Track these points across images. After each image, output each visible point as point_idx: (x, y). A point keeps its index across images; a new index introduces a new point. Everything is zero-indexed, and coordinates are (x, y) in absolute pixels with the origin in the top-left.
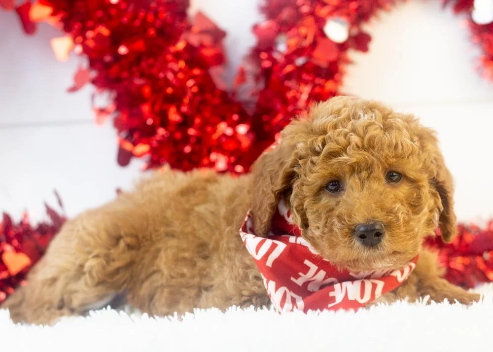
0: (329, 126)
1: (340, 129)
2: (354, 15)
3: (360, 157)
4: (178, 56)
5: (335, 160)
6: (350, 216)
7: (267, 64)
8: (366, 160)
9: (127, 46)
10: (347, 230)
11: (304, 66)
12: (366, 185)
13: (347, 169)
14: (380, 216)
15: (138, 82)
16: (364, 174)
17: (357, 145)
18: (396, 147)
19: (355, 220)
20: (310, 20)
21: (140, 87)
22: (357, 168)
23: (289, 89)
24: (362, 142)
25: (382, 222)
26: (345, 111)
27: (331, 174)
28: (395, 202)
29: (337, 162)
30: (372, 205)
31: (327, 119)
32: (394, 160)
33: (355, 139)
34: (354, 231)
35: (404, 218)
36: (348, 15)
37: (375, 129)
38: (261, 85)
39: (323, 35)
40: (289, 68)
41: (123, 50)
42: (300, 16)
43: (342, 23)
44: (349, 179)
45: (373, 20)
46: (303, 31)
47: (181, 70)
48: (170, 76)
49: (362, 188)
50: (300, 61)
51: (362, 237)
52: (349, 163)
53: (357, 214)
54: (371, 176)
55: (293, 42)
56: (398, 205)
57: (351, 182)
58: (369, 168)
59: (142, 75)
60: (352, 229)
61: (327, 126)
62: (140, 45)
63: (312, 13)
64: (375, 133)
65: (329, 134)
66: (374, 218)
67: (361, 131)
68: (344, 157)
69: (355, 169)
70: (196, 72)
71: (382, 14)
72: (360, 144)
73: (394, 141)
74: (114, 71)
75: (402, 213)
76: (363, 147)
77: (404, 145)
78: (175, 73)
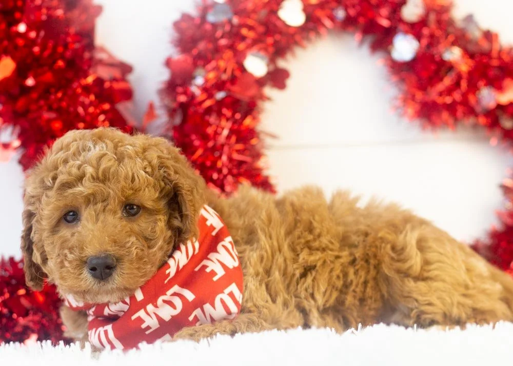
0: (59, 162)
1: (71, 163)
2: (271, 49)
3: (97, 188)
4: (87, 89)
5: (70, 191)
6: (82, 249)
7: (182, 98)
8: (102, 192)
9: (35, 78)
10: (78, 262)
11: (223, 100)
12: (101, 217)
13: (81, 200)
14: (112, 250)
15: (47, 115)
16: (99, 206)
17: (92, 175)
18: (133, 180)
19: (87, 252)
20: (228, 54)
21: (49, 121)
22: (92, 199)
23: (209, 125)
24: (97, 173)
25: (114, 256)
26: (73, 146)
27: (66, 205)
28: (130, 236)
29: (72, 193)
30: (105, 238)
31: (57, 156)
32: (131, 192)
33: (89, 170)
34: (86, 262)
35: (137, 254)
36: (265, 49)
37: (110, 160)
38: (178, 120)
39: (242, 69)
40: (208, 103)
41: (30, 82)
42: (218, 50)
43: (262, 58)
44: (85, 211)
45: (289, 56)
46: (222, 64)
47: (91, 104)
48: (81, 110)
49: (97, 220)
50: (220, 95)
51: (93, 269)
52: (84, 194)
53: (89, 247)
54: (107, 209)
55: (211, 75)
56: (133, 239)
57: (87, 214)
58: (106, 200)
59: (50, 109)
60: (84, 261)
61: (57, 162)
62: (48, 77)
63: (232, 47)
64: (110, 164)
65: (60, 168)
66: (106, 251)
67: (94, 162)
68: (79, 189)
69: (90, 200)
70: (106, 106)
71: (298, 51)
72: (94, 175)
73: (130, 174)
74: (21, 104)
75: (136, 248)
76: (98, 178)
77: (140, 177)
78: (85, 107)
